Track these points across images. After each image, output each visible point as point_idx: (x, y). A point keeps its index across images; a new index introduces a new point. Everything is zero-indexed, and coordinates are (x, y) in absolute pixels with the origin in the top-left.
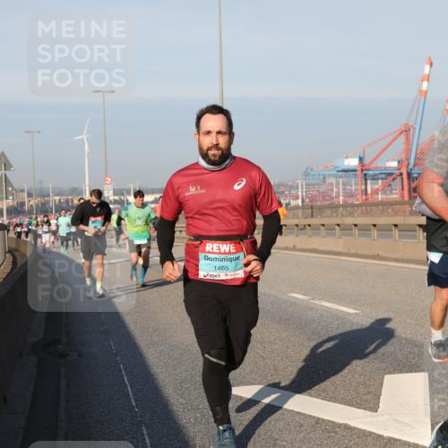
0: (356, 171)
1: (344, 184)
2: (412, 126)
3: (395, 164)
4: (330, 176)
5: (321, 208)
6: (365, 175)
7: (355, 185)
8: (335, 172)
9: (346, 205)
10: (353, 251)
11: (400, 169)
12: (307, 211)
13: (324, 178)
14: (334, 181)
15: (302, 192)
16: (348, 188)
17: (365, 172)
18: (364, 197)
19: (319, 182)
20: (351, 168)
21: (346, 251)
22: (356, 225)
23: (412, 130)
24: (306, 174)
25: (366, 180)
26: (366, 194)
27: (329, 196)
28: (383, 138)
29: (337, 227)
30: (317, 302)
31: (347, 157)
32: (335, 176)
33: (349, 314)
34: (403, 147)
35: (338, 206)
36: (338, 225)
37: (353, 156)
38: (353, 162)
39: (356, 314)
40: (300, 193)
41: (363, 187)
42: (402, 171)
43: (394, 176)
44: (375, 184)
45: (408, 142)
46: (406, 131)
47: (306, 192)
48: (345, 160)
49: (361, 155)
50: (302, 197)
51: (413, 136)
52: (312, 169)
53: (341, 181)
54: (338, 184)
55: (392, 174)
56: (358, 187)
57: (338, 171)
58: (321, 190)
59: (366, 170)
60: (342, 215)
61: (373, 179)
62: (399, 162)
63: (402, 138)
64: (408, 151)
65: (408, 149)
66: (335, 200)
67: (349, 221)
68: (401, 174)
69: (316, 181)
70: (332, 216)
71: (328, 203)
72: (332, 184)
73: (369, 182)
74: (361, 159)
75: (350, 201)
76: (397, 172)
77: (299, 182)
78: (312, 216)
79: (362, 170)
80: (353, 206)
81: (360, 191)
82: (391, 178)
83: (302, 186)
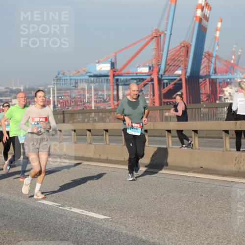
0: (107, 76)
1: (96, 90)
2: (163, 32)
3: (146, 70)
4: (82, 81)
5: (73, 114)
6: (117, 80)
7: (107, 91)
8: (87, 77)
9: (97, 111)
10: (104, 157)
11: (150, 75)
12: (59, 116)
13: (76, 83)
14: (86, 86)
15: (54, 97)
16: (100, 93)
17: (116, 78)
18: (116, 103)
19: (71, 87)
20: (103, 73)
21: (97, 156)
22: (107, 131)
23: (162, 36)
24: (58, 79)
25: (118, 85)
26: (118, 99)
27: (81, 102)
28: (135, 44)
29: (88, 133)
30: (67, 209)
31: (98, 63)
32: (86, 81)
33: (98, 220)
34: (154, 53)
35: (91, 111)
36: (90, 131)
37: (105, 62)
38: (105, 67)
39: (105, 220)
40: (51, 98)
41: (115, 93)
42: (152, 77)
43: (145, 82)
44: (126, 90)
45: (159, 48)
46: (157, 36)
47: (58, 97)
48: (97, 65)
49: (113, 61)
50: (54, 102)
51: (164, 42)
52: (63, 74)
53: (93, 86)
54: (90, 89)
55: (143, 80)
56: (110, 93)
57: (90, 76)
58: (73, 95)
59: (118, 75)
60: (95, 121)
61: (125, 85)
62: (150, 68)
63: (153, 44)
64: (159, 57)
65: (159, 55)
66: (87, 105)
67: (101, 126)
68: (152, 80)
69: (68, 86)
70: (84, 122)
71: (79, 108)
72: (83, 89)
73: (120, 87)
74: (113, 65)
75: (102, 106)
76: (148, 78)
77: (51, 87)
78: (64, 122)
79: (114, 76)
80: (104, 111)
81: (112, 97)
82: (142, 84)
83: (54, 90)
